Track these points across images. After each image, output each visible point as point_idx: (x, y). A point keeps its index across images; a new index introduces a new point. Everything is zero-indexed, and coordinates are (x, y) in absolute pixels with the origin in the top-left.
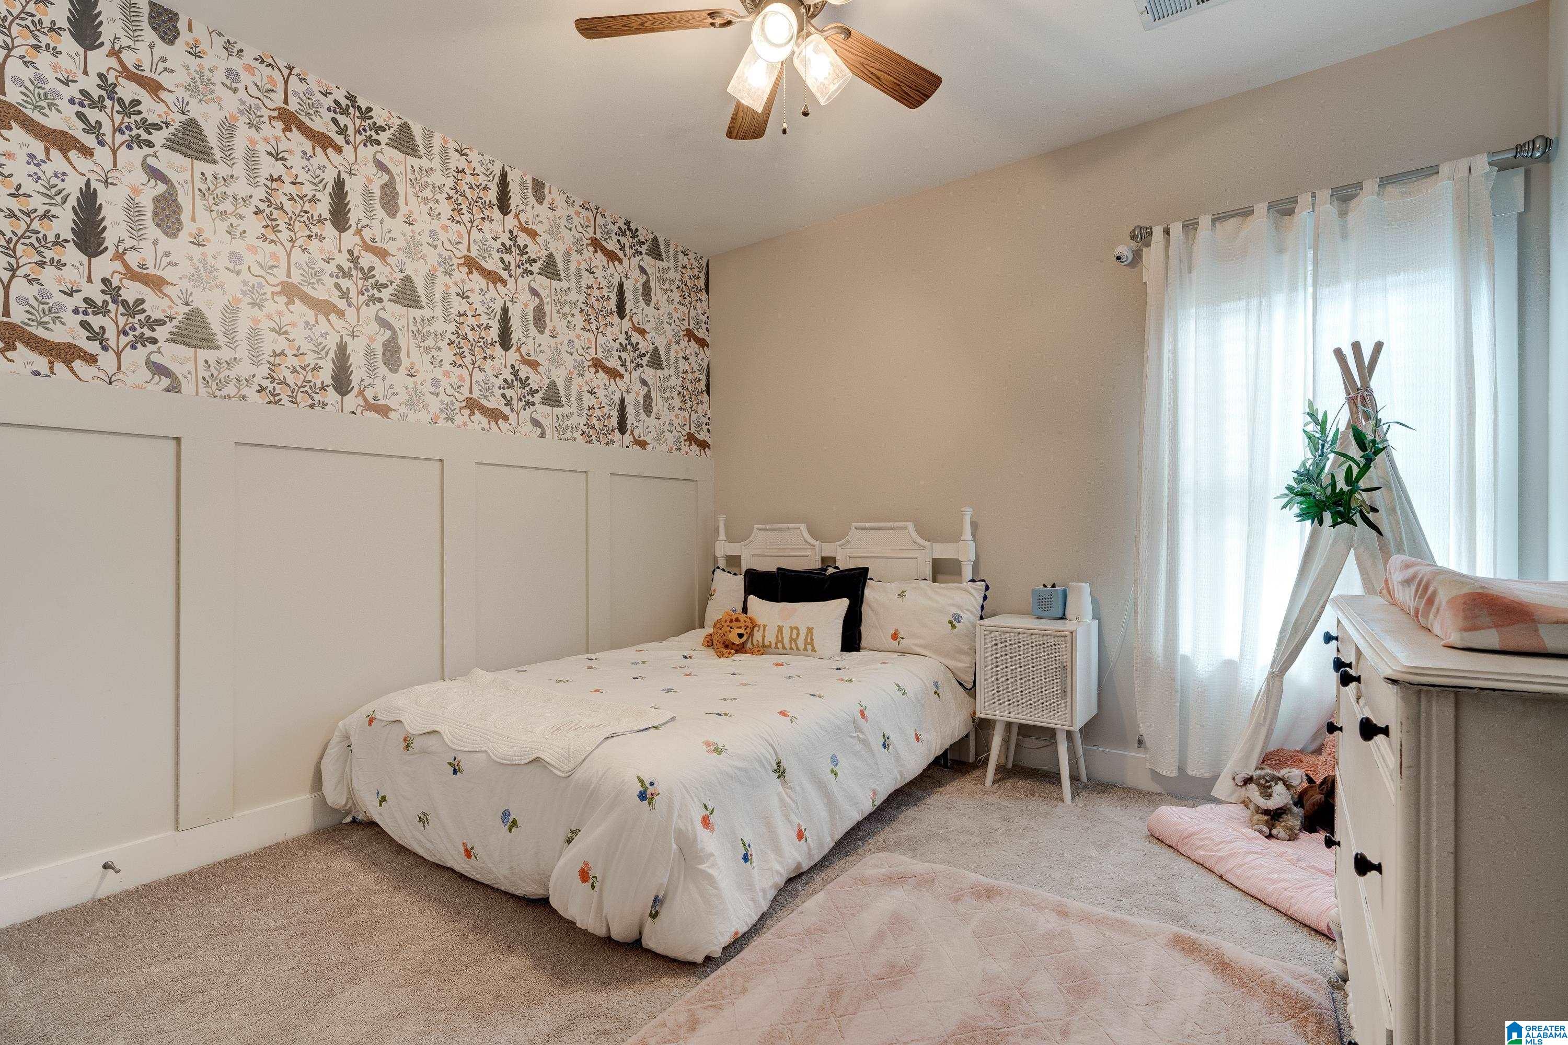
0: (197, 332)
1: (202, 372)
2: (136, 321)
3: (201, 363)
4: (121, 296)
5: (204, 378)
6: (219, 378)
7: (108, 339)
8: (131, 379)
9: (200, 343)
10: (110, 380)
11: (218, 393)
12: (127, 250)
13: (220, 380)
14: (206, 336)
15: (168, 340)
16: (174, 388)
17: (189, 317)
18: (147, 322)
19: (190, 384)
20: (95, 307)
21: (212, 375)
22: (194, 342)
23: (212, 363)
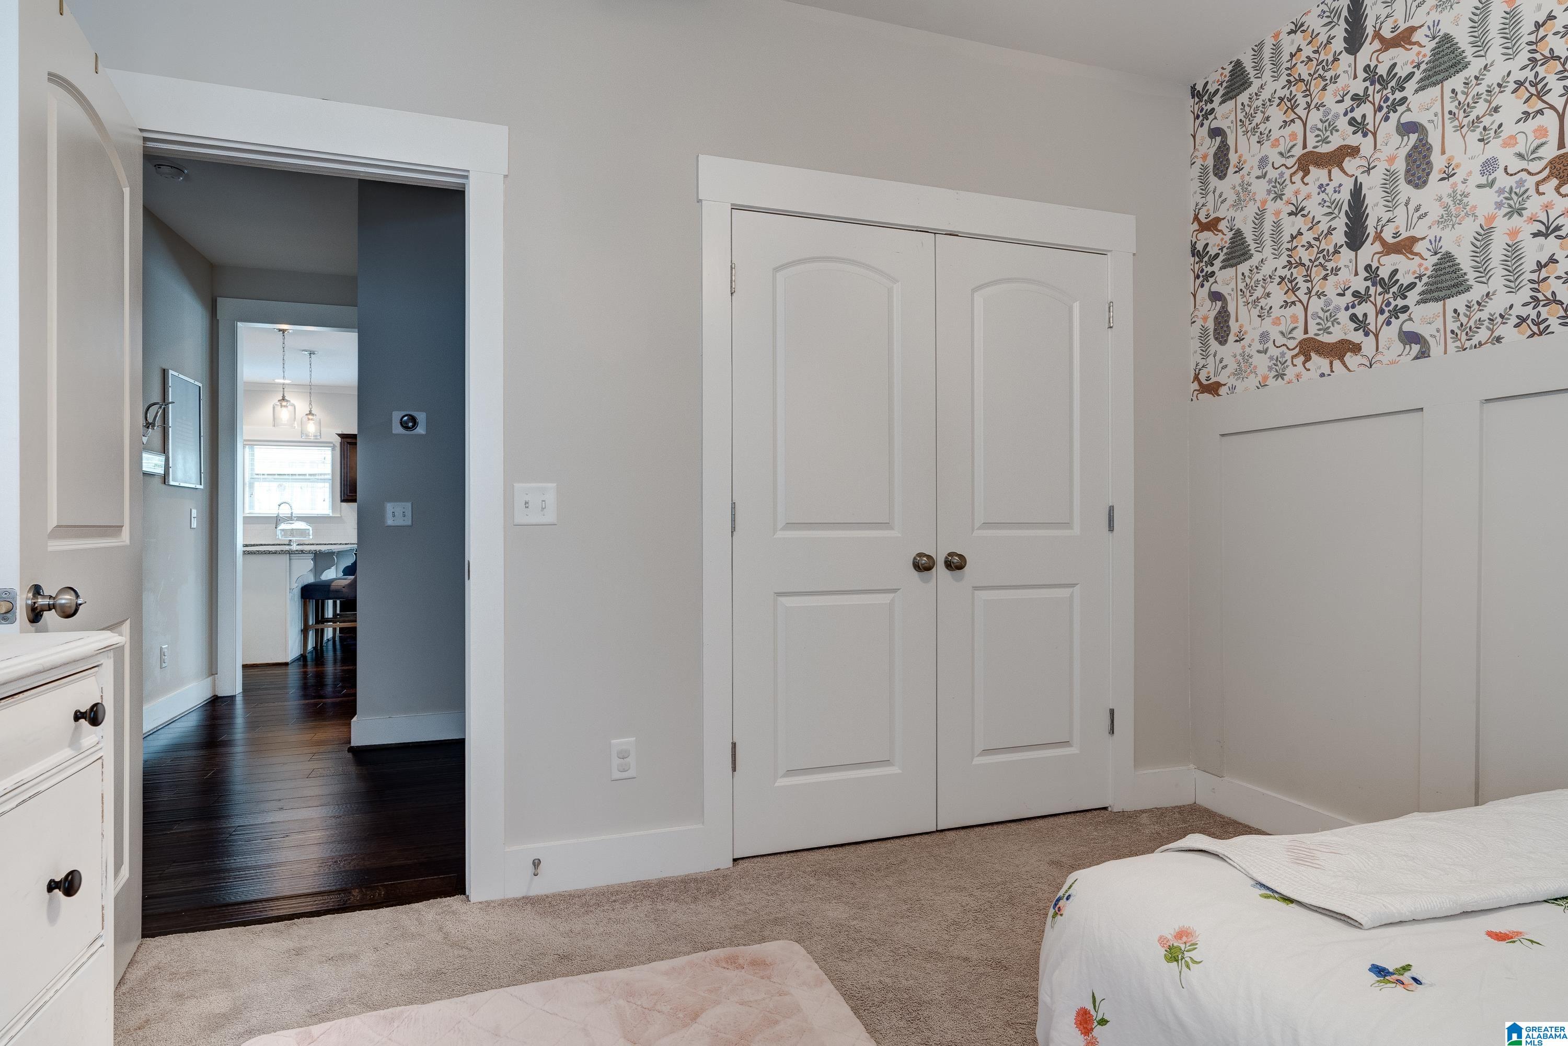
0: (1446, 281)
1: (1452, 325)
2: (1391, 295)
3: (1450, 313)
4: (1379, 276)
5: (1452, 332)
6: (1468, 325)
7: (1369, 324)
8: (1387, 356)
9: (1448, 292)
10: (1370, 364)
11: (1468, 344)
12: (1384, 226)
13: (1470, 327)
14: (1456, 281)
15: (1418, 303)
16: (1423, 353)
17: (1438, 266)
18: (1400, 292)
19: (1438, 343)
20: (1360, 297)
21: (1462, 325)
22: (1442, 294)
23: (1462, 310)
